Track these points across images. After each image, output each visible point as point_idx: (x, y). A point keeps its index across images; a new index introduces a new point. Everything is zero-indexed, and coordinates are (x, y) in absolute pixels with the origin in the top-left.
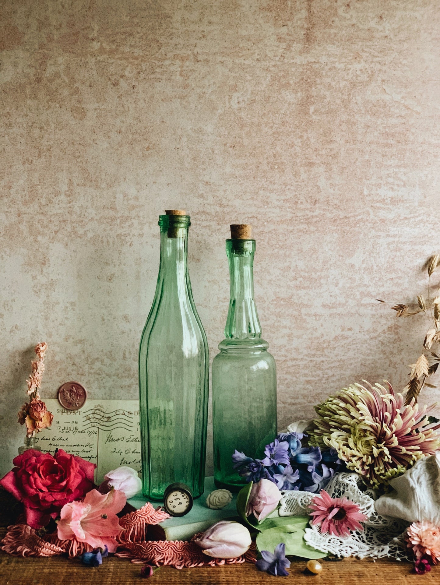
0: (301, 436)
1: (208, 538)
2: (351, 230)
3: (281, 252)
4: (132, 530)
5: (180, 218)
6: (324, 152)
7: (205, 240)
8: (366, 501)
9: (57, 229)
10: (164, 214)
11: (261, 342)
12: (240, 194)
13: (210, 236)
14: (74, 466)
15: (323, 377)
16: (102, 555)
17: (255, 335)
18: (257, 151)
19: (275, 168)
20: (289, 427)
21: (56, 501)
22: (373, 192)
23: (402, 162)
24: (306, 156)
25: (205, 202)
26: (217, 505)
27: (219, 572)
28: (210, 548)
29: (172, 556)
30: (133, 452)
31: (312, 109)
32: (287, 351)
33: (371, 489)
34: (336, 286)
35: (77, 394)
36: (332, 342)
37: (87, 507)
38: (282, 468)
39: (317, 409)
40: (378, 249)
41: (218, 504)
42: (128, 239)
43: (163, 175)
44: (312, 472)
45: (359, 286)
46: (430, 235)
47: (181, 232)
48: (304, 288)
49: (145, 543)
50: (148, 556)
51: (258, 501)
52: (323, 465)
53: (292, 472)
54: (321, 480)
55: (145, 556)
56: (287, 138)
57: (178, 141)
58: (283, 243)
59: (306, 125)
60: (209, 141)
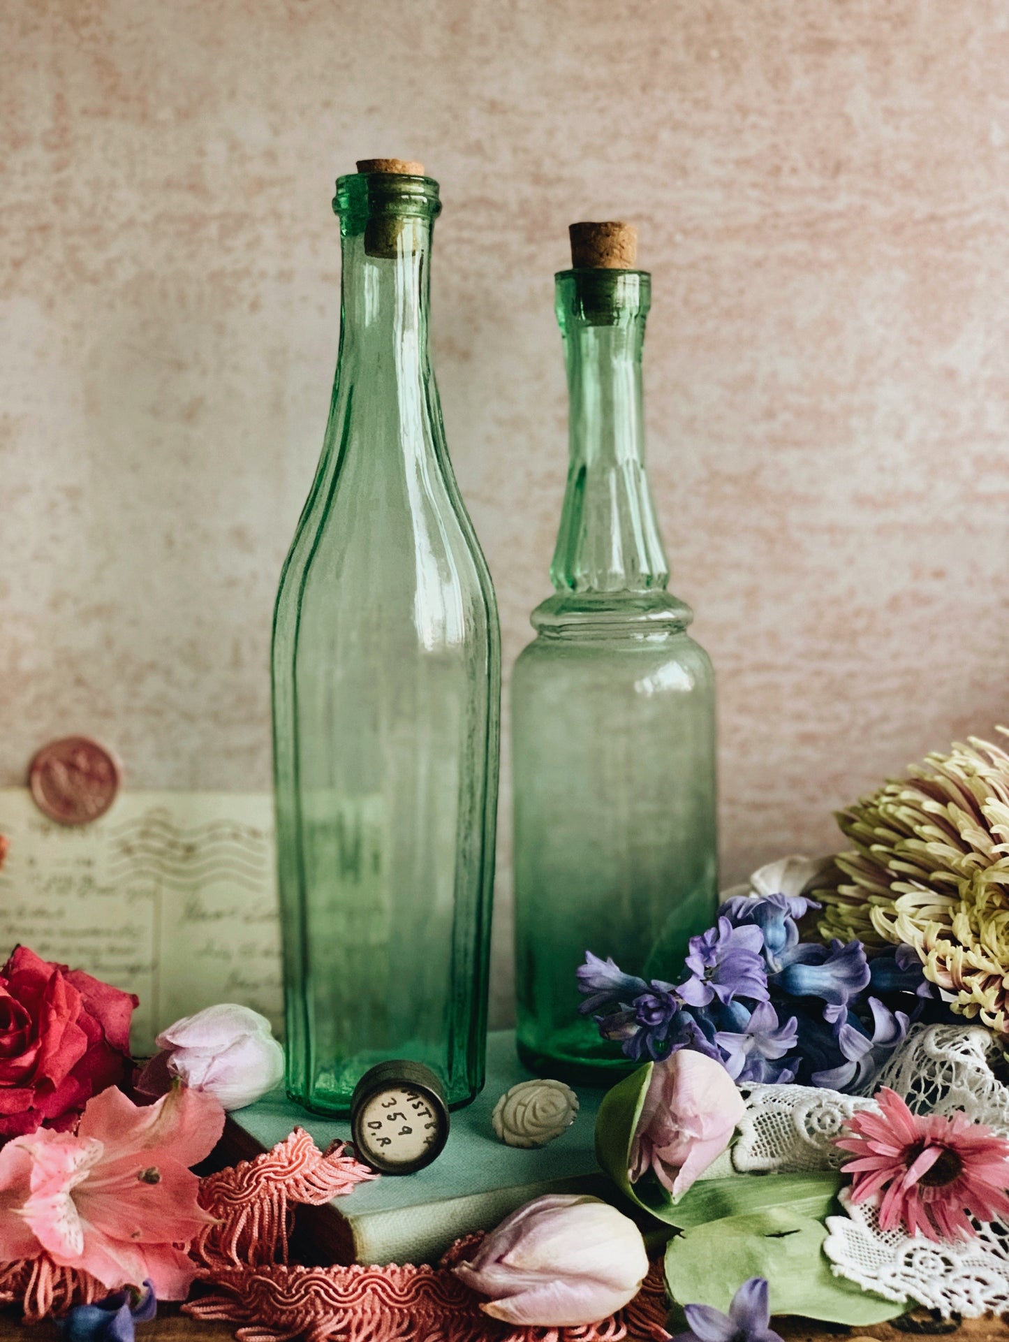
0: (800, 907)
1: (499, 1261)
2: (949, 257)
3: (727, 330)
4: (243, 1221)
5: (405, 185)
7: (487, 292)
9: (19, 252)
10: (354, 170)
11: (667, 602)
12: (600, 142)
13: (502, 278)
14: (63, 1002)
15: (853, 724)
16: (135, 1313)
17: (649, 581)
19: (709, 57)
20: (756, 877)
24: (811, 18)
25: (488, 168)
26: (527, 1134)
28: (506, 1294)
29: (377, 1317)
32: (740, 640)
34: (899, 438)
35: (91, 776)
36: (884, 615)
37: (88, 1148)
38: (740, 1011)
39: (846, 821)
41: (529, 1128)
42: (243, 286)
43: (352, 80)
45: (970, 437)
47: (410, 233)
48: (798, 444)
49: (282, 1273)
50: (295, 1319)
51: (670, 1131)
52: (873, 1003)
53: (777, 1025)
54: (867, 1049)
55: (284, 1318)
58: (732, 301)
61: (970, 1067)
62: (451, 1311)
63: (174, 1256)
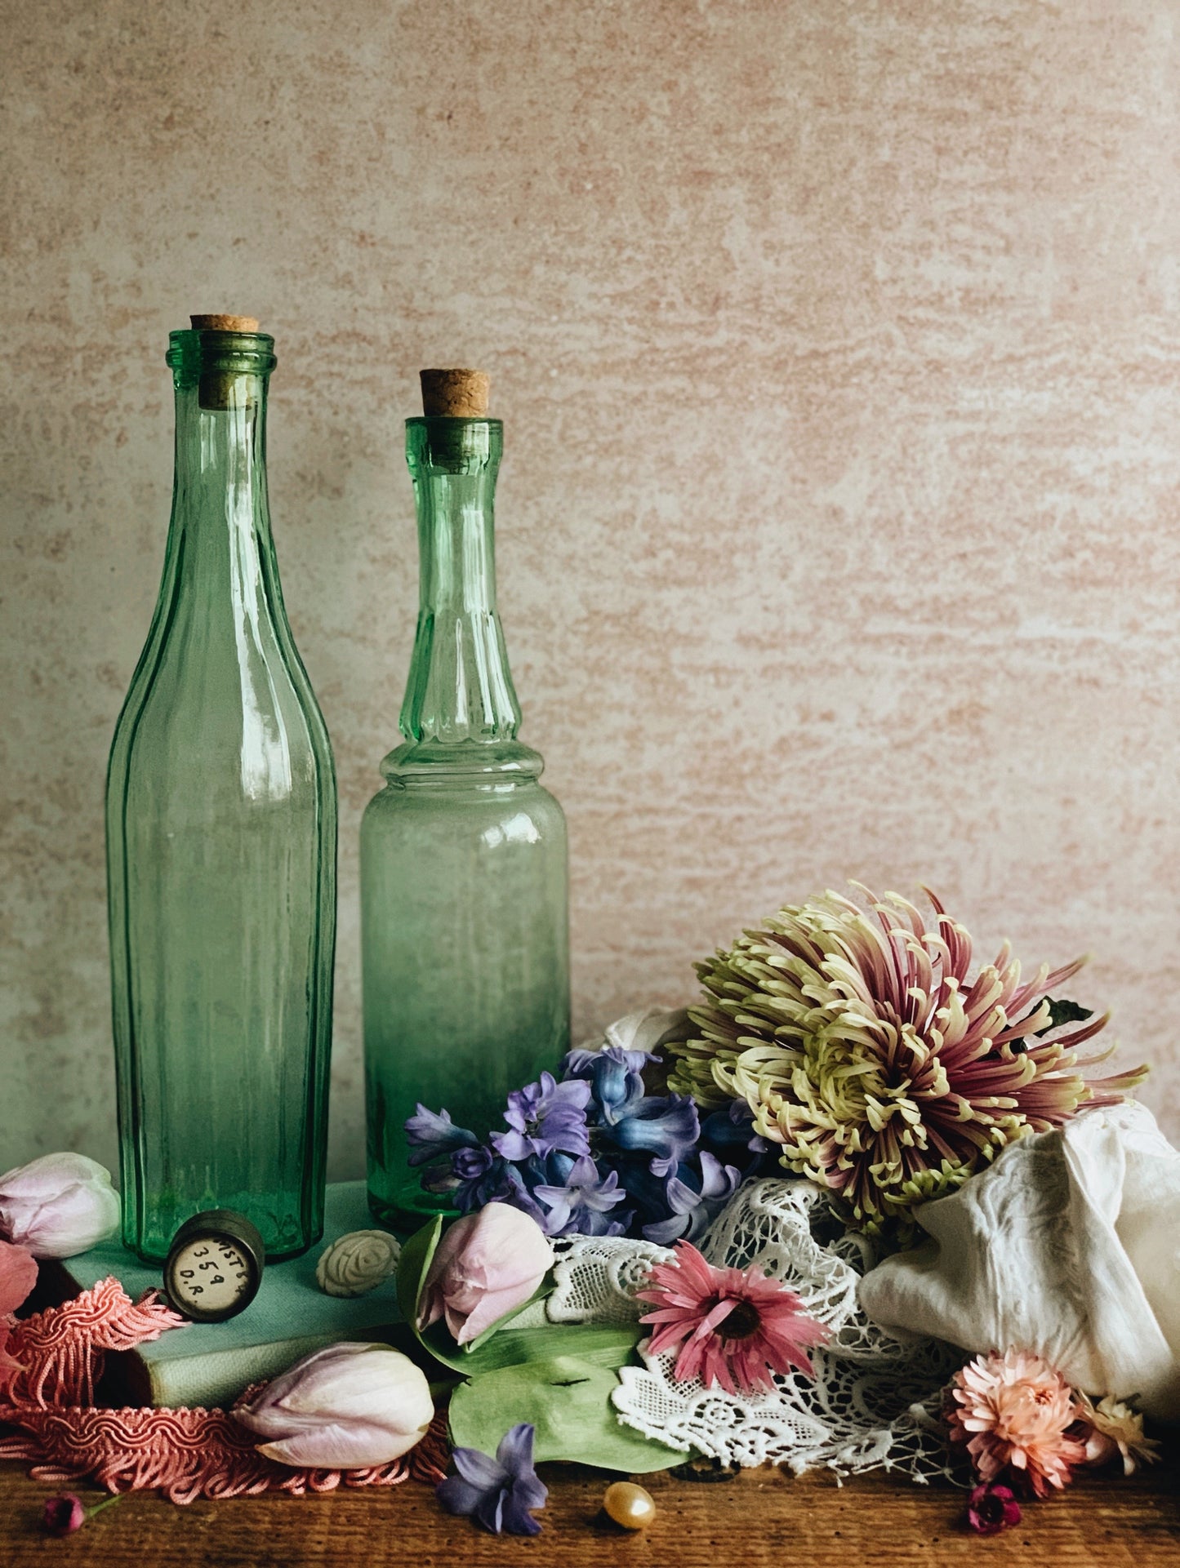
0: (643, 1060)
1: (275, 1404)
2: (834, 394)
3: (605, 467)
4: (49, 1365)
5: (238, 343)
6: (744, 137)
7: (359, 428)
8: (830, 1278)
10: (189, 326)
11: (516, 753)
12: (472, 275)
13: (373, 412)
15: (741, 869)
17: (494, 730)
18: (525, 133)
19: (583, 189)
20: (614, 1027)
22: (903, 272)
23: (1001, 172)
24: (688, 149)
25: (358, 301)
26: (347, 1283)
27: (311, 1517)
28: (284, 1435)
29: (165, 1458)
32: (623, 783)
33: (856, 1232)
34: (784, 577)
36: (771, 758)
38: (566, 1164)
39: (704, 971)
40: (919, 457)
41: (352, 1278)
42: (110, 417)
43: (218, 211)
44: (668, 1176)
45: (857, 577)
46: (1088, 414)
47: (243, 389)
48: (680, 583)
49: (76, 1414)
50: (87, 1458)
51: (454, 1281)
52: (704, 1156)
53: (598, 1179)
54: (696, 1203)
55: (76, 1457)
56: (625, 89)
57: (266, 99)
58: (610, 438)
59: (686, 48)
60: (367, 97)
61: (784, 1221)
62: (241, 1453)
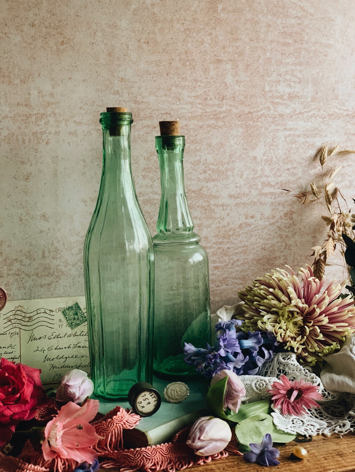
0: (240, 323)
1: (199, 439)
2: (254, 124)
4: (110, 437)
5: (124, 116)
6: (231, 50)
8: (314, 380)
10: (106, 111)
11: (194, 235)
12: (154, 90)
14: (23, 374)
15: (229, 263)
16: (93, 469)
17: (189, 229)
18: (170, 48)
19: (186, 65)
21: (14, 414)
22: (272, 89)
23: (299, 60)
24: (215, 53)
28: (201, 448)
29: (161, 460)
30: (56, 349)
31: (220, 7)
34: (241, 177)
36: (238, 230)
40: (277, 142)
42: (44, 137)
43: (78, 71)
44: (256, 356)
45: (261, 176)
46: (320, 128)
47: (125, 130)
48: (213, 180)
49: (132, 451)
50: (137, 464)
51: (236, 395)
52: (263, 349)
53: (243, 359)
54: (263, 362)
55: (134, 464)
56: (198, 35)
57: (93, 36)
58: (194, 138)
59: (215, 23)
60: (123, 36)
63: (89, 451)
